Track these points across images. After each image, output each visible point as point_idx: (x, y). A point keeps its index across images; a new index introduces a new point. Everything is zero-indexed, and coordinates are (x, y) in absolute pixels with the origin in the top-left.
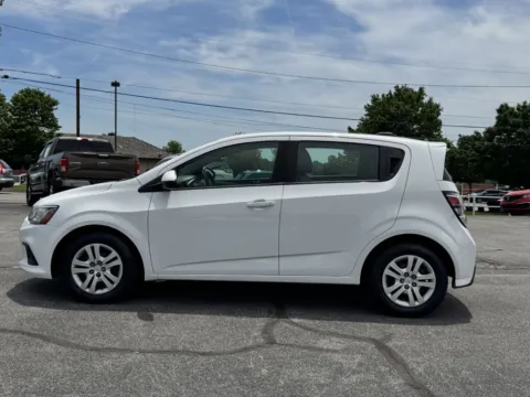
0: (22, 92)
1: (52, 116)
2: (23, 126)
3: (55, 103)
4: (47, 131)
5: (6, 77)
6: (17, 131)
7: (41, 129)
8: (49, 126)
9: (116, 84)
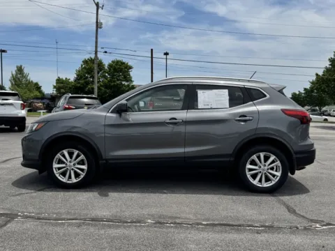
0: (113, 62)
1: (129, 75)
2: (115, 81)
3: (131, 68)
4: (126, 84)
5: (106, 52)
6: (112, 84)
7: (123, 83)
8: (127, 81)
9: (166, 54)
